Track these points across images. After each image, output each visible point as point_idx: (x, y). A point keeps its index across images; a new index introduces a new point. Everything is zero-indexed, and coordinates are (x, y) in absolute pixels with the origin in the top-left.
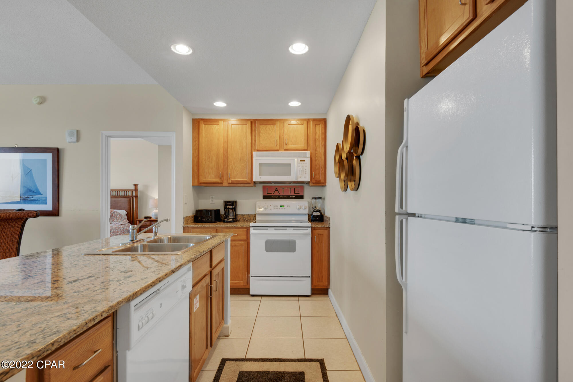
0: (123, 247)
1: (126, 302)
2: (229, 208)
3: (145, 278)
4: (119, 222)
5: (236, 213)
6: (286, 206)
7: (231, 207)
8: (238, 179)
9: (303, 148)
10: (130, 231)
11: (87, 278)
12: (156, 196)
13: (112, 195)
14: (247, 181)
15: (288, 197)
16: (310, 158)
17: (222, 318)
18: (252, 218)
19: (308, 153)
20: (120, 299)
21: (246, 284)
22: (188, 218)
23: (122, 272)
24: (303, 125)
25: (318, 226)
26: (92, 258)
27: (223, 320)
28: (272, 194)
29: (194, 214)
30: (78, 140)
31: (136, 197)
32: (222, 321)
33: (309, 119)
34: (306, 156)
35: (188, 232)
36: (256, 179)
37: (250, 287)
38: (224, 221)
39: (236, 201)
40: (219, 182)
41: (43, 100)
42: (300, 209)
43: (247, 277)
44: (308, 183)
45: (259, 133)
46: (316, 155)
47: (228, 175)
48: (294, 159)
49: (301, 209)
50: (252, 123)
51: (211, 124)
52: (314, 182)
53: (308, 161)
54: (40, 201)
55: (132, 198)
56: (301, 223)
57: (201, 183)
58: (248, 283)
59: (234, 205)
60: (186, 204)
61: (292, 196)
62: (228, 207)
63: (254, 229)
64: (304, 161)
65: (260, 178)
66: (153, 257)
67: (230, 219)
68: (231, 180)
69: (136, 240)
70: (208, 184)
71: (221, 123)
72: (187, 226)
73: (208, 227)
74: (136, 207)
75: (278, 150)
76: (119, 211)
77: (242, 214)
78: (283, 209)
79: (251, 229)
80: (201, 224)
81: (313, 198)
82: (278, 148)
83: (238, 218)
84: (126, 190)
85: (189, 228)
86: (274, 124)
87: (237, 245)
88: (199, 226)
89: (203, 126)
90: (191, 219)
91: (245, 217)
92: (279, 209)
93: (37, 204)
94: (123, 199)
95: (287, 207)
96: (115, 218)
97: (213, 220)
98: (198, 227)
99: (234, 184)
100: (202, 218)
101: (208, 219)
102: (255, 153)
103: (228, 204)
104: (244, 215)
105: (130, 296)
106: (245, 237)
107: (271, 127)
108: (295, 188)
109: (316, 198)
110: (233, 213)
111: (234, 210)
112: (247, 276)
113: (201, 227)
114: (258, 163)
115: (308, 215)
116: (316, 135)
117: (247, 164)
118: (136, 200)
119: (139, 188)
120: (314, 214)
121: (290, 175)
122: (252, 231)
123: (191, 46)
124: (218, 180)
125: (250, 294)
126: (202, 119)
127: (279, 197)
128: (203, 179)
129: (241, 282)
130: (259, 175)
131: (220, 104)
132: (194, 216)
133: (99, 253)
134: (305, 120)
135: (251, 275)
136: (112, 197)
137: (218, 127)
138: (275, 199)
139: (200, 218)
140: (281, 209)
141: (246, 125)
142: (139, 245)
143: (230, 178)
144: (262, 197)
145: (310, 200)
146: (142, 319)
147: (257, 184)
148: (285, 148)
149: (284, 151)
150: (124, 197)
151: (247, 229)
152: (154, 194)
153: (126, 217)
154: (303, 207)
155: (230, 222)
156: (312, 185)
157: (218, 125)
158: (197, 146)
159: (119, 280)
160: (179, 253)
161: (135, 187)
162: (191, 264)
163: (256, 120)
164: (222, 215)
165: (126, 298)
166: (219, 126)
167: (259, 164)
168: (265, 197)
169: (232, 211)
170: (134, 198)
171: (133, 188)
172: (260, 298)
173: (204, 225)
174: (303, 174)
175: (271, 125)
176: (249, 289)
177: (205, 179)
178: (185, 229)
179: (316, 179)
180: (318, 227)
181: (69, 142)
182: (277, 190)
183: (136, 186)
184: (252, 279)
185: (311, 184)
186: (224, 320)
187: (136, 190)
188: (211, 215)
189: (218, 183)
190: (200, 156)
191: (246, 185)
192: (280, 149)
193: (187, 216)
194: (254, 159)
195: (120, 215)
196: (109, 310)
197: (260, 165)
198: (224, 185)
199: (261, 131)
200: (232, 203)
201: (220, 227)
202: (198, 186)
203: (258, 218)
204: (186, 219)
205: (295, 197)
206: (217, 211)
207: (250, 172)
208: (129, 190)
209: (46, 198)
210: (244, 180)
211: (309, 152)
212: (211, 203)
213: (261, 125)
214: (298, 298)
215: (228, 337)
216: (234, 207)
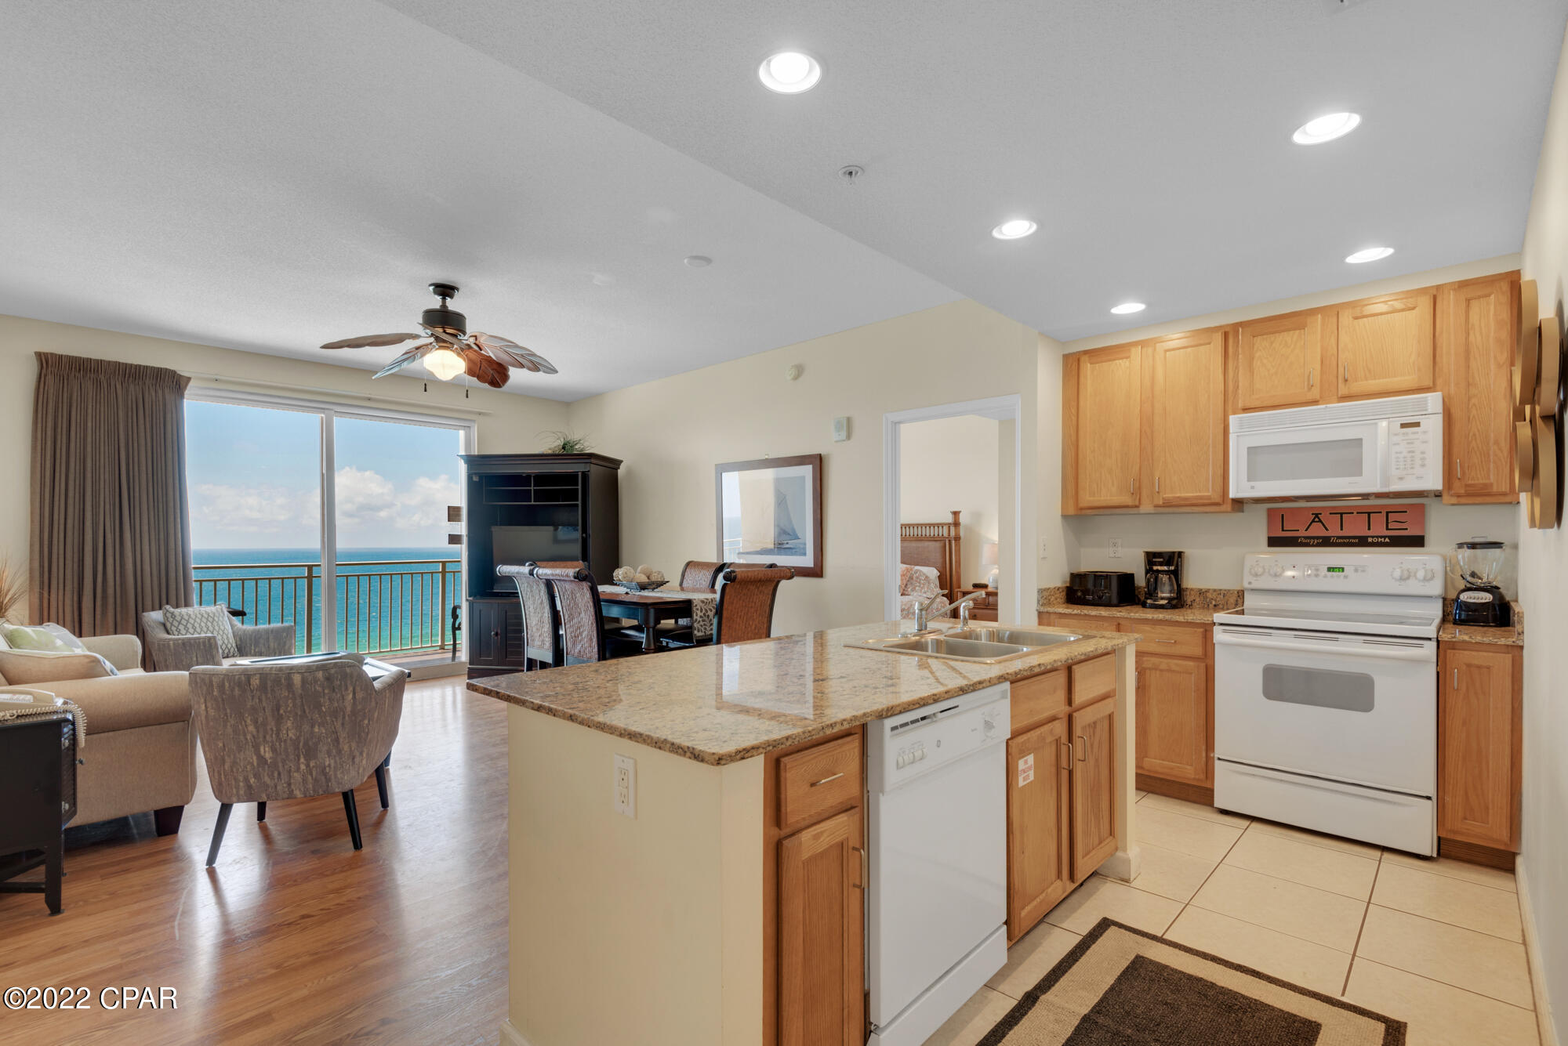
0: (903, 641)
1: (877, 717)
2: (1158, 571)
3: (912, 691)
4: (925, 593)
5: (1179, 586)
6: (1353, 568)
7: (1165, 568)
8: (1184, 495)
9: (1415, 385)
10: (917, 611)
11: (839, 678)
12: (994, 536)
13: (904, 534)
14: (1209, 498)
15: (1362, 542)
16: (1440, 417)
17: (1109, 832)
18: (1232, 600)
19: (1433, 401)
20: (869, 711)
21: (1202, 776)
22: (1051, 592)
23: (885, 677)
24: (1414, 308)
25: (1466, 638)
26: (851, 651)
27: (1111, 837)
28: (1302, 533)
29: (1065, 582)
30: (849, 437)
31: (957, 539)
32: (1107, 838)
33: (1438, 287)
34: (1426, 410)
35: (1049, 625)
36: (1238, 492)
37: (1213, 785)
38: (1144, 605)
39: (1180, 554)
40: (1130, 504)
41: (799, 371)
42: (1408, 578)
43: (1204, 759)
44: (1438, 495)
45: (1251, 359)
46: (1469, 399)
47: (1153, 484)
48: (1376, 424)
49: (1411, 581)
50: (1226, 335)
51: (1109, 360)
52: (1462, 491)
53: (1433, 426)
54: (797, 550)
55: (950, 541)
56: (1401, 623)
57: (1081, 509)
58: (1209, 772)
59: (1175, 562)
60: (1044, 558)
61: (1377, 537)
62: (1155, 568)
63: (1225, 631)
64: (1417, 424)
65: (1253, 487)
66: (952, 663)
67: (1162, 598)
68: (1163, 498)
69: (926, 628)
70: (1102, 510)
71: (1136, 352)
72: (1046, 610)
73: (1096, 616)
74: (956, 562)
75: (1315, 402)
76: (925, 569)
77: (1201, 587)
78: (1338, 577)
79: (1216, 628)
80: (1079, 606)
81: (1460, 546)
82: (1315, 393)
83: (1189, 599)
84: (938, 525)
85: (1052, 615)
86: (1302, 327)
87: (1174, 668)
88: (1073, 613)
89: (1087, 368)
90: (1058, 595)
91: (1209, 595)
92: (1325, 576)
93: (792, 554)
94: (932, 544)
95: (1356, 570)
96: (918, 584)
97: (1115, 600)
98: (1070, 614)
99: (1172, 507)
100: (1086, 592)
101: (1100, 598)
102: (1233, 419)
103: (1154, 560)
104: (1207, 591)
105: (883, 710)
106: (1198, 651)
107: (1290, 337)
108: (1387, 513)
109: (1473, 546)
110: (1172, 585)
111: (1172, 576)
112: (1204, 754)
113: (1080, 615)
114: (1246, 447)
115: (1444, 599)
116: (1471, 333)
117: (1211, 449)
118: (956, 546)
119: (962, 519)
120: (1465, 597)
121: (1360, 474)
122: (1219, 636)
123: (1032, 218)
124: (1126, 500)
125: (1216, 805)
126: (1086, 352)
127: (1326, 542)
128: (1087, 499)
129: (1189, 767)
130: (1249, 480)
131: (1129, 308)
132: (1067, 587)
133: (863, 645)
134: (1422, 291)
135: (1216, 756)
136: (904, 539)
137: (1128, 363)
138: (1313, 546)
139: (1079, 594)
140: (1332, 577)
141: (1209, 343)
142: (929, 640)
143: (1158, 492)
144: (1265, 541)
145: (1450, 550)
146: (903, 752)
147: (1246, 503)
148: (1343, 390)
149: (1339, 402)
150: (934, 539)
151: (1206, 631)
152: (991, 533)
153: (938, 584)
154: (1421, 574)
155: (1162, 607)
156: (1454, 500)
157: (1127, 358)
158: (1074, 418)
159: (876, 688)
160: (989, 662)
161: (955, 518)
162: (1007, 685)
163: (1241, 324)
164: (1139, 588)
165: (877, 711)
166: (1130, 361)
167: (1249, 448)
168: (1274, 542)
169: (1167, 581)
170: (953, 542)
171: (950, 519)
172: (1245, 823)
173: (1086, 612)
174: (1412, 468)
175: (1289, 330)
176: (1212, 791)
177: (1092, 498)
178: (1043, 618)
179: (1470, 482)
180: (1464, 642)
181: (837, 442)
182: (1320, 521)
183: (956, 514)
184: (1219, 766)
185: (1446, 497)
186: (1114, 837)
187: (956, 524)
188: (1108, 587)
189: (1127, 507)
190: (1081, 444)
191: (1208, 509)
192: (1321, 398)
193: (1048, 587)
194: (1231, 436)
195: (927, 577)
196: (851, 720)
197: (1252, 451)
198: (1142, 512)
199: (1258, 354)
200: (1167, 558)
201: (1127, 618)
202: (1076, 515)
203: (1250, 601)
204: (1045, 594)
205: (1387, 540)
206: (1126, 579)
207: (1220, 472)
208: (942, 525)
209: (805, 544)
210: (1204, 496)
211: (1440, 393)
212: (1111, 555)
213: (1257, 336)
214: (1382, 855)
215: (1128, 884)
216: (1172, 568)
